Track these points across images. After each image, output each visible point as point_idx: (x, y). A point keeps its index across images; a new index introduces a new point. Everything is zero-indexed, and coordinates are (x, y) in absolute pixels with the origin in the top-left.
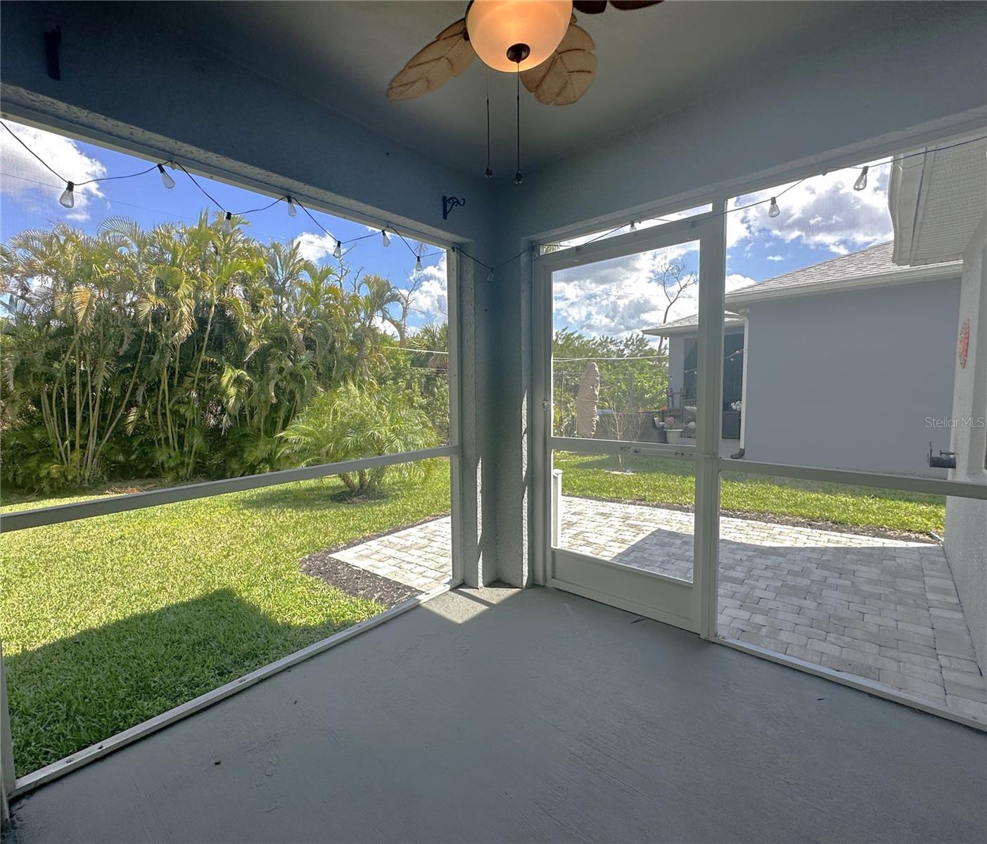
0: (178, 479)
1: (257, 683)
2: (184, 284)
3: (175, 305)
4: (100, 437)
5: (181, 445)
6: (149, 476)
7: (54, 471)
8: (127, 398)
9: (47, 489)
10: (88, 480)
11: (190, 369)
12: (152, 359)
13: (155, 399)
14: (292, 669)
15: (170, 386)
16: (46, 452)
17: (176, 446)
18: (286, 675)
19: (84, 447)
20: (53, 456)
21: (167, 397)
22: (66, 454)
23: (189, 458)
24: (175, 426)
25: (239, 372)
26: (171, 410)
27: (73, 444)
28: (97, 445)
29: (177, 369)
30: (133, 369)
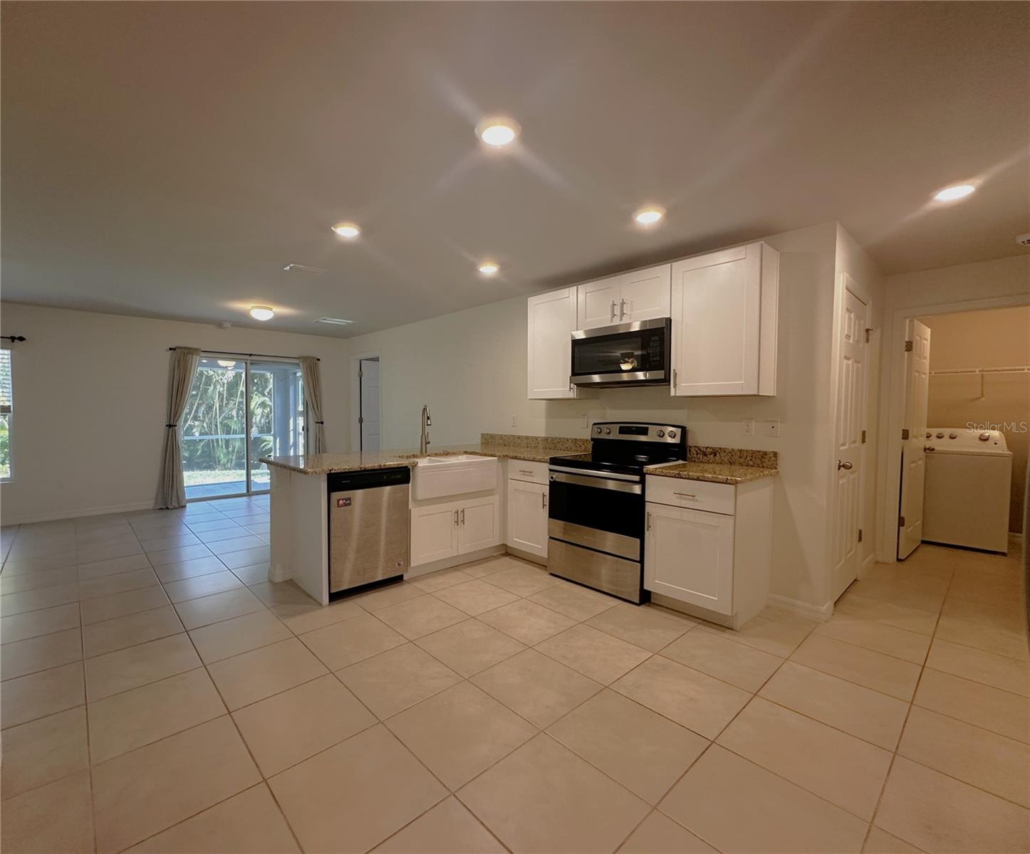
5: (227, 447)
8: (192, 414)
11: (233, 396)
12: (208, 389)
13: (210, 416)
15: (221, 407)
23: (233, 456)
25: (263, 399)
26: (221, 423)
29: (225, 396)
30: (197, 395)
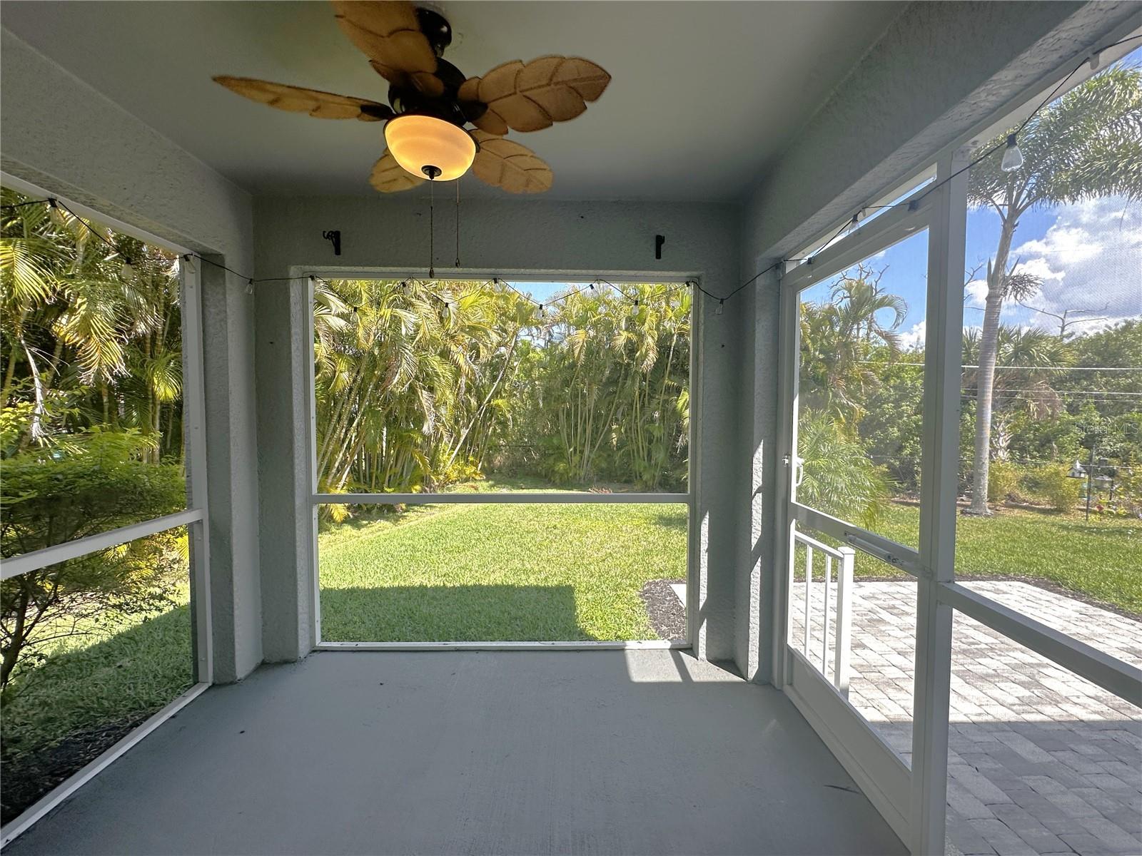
0: (647, 488)
1: (452, 651)
2: (649, 318)
3: (641, 337)
4: (593, 446)
5: (650, 458)
6: (626, 482)
7: (561, 468)
8: (611, 416)
9: (558, 481)
10: (584, 479)
11: (657, 392)
14: (480, 653)
16: (560, 454)
17: (646, 458)
18: (473, 655)
19: (582, 452)
20: (564, 458)
21: (638, 416)
22: (571, 456)
23: (655, 471)
24: (646, 441)
26: (642, 428)
27: (575, 450)
28: (590, 451)
29: (647, 392)
30: (615, 392)
